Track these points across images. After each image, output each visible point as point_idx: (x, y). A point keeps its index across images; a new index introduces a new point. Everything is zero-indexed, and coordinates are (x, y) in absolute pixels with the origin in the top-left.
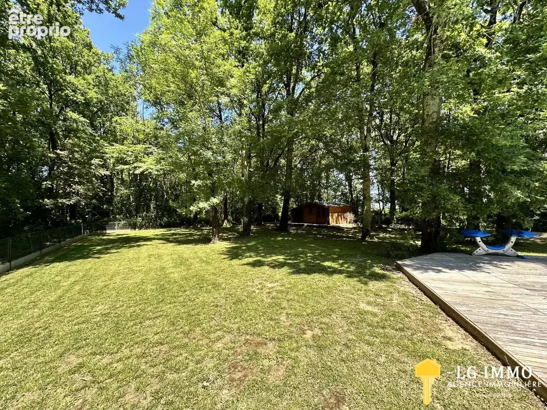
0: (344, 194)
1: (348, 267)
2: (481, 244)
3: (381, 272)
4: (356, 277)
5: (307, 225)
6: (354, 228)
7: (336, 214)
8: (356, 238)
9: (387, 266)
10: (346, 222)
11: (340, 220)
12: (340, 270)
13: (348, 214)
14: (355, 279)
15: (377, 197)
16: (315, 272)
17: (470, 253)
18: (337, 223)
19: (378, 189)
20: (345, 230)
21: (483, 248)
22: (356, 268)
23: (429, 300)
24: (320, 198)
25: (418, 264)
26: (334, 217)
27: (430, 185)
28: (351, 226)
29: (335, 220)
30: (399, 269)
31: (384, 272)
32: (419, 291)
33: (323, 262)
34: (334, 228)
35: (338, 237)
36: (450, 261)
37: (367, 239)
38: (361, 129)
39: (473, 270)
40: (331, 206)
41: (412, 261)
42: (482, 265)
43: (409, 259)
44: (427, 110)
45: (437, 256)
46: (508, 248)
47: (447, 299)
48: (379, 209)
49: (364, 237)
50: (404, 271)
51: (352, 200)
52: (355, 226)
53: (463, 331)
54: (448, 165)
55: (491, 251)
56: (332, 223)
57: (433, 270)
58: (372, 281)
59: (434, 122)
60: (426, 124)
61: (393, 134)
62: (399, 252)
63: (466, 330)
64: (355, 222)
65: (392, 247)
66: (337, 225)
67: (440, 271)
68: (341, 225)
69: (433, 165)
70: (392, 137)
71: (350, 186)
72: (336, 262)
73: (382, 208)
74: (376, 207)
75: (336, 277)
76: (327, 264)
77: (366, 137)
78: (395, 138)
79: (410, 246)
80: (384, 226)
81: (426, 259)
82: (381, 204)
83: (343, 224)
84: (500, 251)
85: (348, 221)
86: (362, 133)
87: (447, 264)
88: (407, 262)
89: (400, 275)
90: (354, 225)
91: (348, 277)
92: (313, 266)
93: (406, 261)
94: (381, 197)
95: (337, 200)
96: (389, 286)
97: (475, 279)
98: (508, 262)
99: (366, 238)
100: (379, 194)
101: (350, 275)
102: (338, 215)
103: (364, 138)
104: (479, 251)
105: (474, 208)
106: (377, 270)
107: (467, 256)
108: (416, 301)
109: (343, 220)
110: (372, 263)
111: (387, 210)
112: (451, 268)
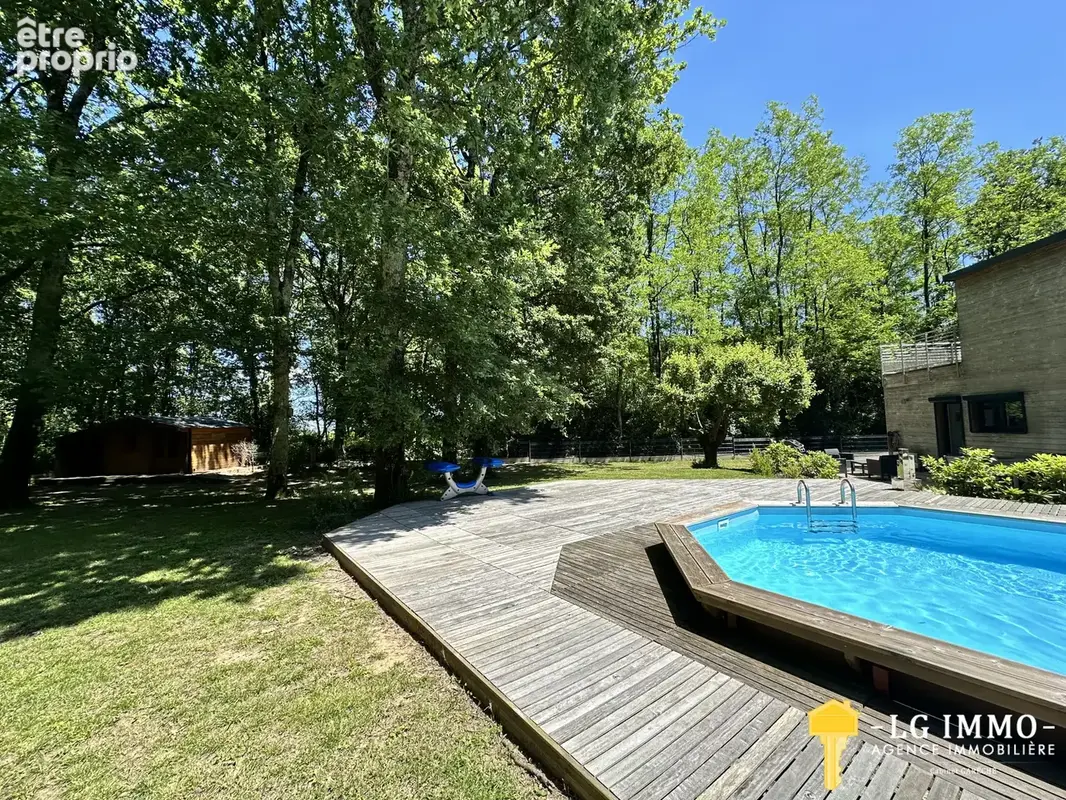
0: (237, 400)
1: (214, 571)
2: (451, 482)
3: (291, 563)
4: (225, 590)
5: (117, 481)
6: (257, 475)
7: (211, 446)
8: (255, 498)
9: (305, 549)
10: (240, 465)
11: (222, 461)
12: (188, 583)
13: (243, 444)
14: (223, 596)
15: (314, 409)
16: (96, 612)
17: (437, 497)
18: (212, 468)
19: (317, 393)
20: (233, 481)
21: (454, 488)
22: (234, 568)
23: (365, 594)
24: (167, 406)
25: (362, 531)
26: (207, 454)
27: (383, 391)
28: (247, 471)
29: (207, 460)
30: (328, 548)
31: (296, 562)
32: (353, 583)
33: (140, 574)
34: (202, 478)
35: (211, 499)
36: (411, 517)
37: (277, 497)
38: (272, 266)
39: (436, 524)
40: (196, 428)
41: (352, 528)
42: (449, 513)
43: (349, 525)
44: (386, 265)
45: (394, 511)
46: (479, 485)
47: (387, 585)
48: (317, 431)
49: (271, 494)
50: (335, 551)
51: (255, 415)
52: (260, 470)
53: (403, 633)
54: (426, 360)
55: (462, 491)
56: (199, 466)
57: (382, 536)
58: (263, 589)
59: (396, 288)
60: (385, 289)
61: (344, 293)
62: (333, 515)
63: (407, 629)
64: (260, 461)
65: (319, 508)
66: (211, 472)
67: (393, 536)
68: (224, 472)
69: (395, 357)
70: (342, 298)
71: (254, 382)
72: (178, 567)
73: (322, 430)
74: (311, 428)
75: (169, 605)
76: (152, 576)
77: (282, 285)
78: (347, 300)
79: (354, 501)
80: (322, 465)
81: (378, 520)
82: (321, 422)
83: (230, 469)
84: (471, 489)
85: (244, 459)
86: (274, 274)
87: (405, 523)
88: (344, 532)
89: (329, 559)
90: (257, 470)
91: (203, 597)
92: (94, 596)
93: (341, 530)
94: (320, 408)
95: (219, 413)
96: (297, 591)
97: (436, 539)
98: (476, 503)
99: (275, 495)
100: (316, 403)
101: (210, 590)
102: (217, 450)
103: (277, 286)
104: (449, 493)
105: (442, 430)
106: (283, 561)
107: (434, 503)
108: (342, 605)
109: (230, 459)
110: (274, 549)
111: (331, 434)
112: (408, 528)
